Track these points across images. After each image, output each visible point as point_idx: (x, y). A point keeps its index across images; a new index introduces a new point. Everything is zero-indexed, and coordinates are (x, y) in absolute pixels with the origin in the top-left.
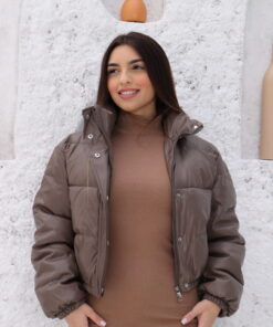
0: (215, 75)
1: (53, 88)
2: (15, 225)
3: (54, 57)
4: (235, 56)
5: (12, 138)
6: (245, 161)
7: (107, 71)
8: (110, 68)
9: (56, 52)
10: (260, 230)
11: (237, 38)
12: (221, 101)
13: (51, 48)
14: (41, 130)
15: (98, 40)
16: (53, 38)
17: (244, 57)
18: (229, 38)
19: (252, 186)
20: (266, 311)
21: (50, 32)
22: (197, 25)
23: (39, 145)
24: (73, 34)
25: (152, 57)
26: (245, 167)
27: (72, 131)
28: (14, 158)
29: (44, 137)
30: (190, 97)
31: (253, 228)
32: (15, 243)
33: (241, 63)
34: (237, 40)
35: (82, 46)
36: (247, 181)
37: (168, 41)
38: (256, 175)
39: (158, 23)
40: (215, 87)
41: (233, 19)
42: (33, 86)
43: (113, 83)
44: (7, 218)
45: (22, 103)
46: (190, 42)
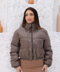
0: (48, 15)
1: (15, 18)
2: (8, 46)
3: (15, 11)
4: (52, 11)
5: (7, 28)
6: (54, 32)
8: (26, 15)
9: (15, 10)
10: (57, 46)
11: (52, 7)
12: (49, 20)
13: (14, 9)
14: (12, 27)
15: (24, 8)
16: (15, 8)
18: (51, 7)
19: (55, 37)
20: (58, 63)
21: (14, 6)
22: (44, 5)
23: (12, 30)
24: (19, 7)
26: (54, 34)
28: (7, 32)
29: (13, 28)
30: (43, 19)
31: (56, 46)
32: (8, 50)
33: (53, 12)
34: (52, 8)
35: (21, 9)
36: (54, 36)
37: (38, 8)
38: (56, 35)
39: (36, 4)
40: (48, 17)
41: (51, 3)
42: (11, 17)
44: (6, 45)
45: (9, 21)
46: (43, 8)
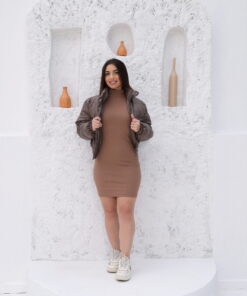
4: (159, 68)
6: (164, 107)
7: (105, 73)
12: (154, 85)
17: (163, 69)
25: (121, 69)
27: (93, 95)
33: (161, 71)
34: (159, 62)
38: (167, 112)
39: (131, 56)
43: (108, 78)
46: (143, 63)
